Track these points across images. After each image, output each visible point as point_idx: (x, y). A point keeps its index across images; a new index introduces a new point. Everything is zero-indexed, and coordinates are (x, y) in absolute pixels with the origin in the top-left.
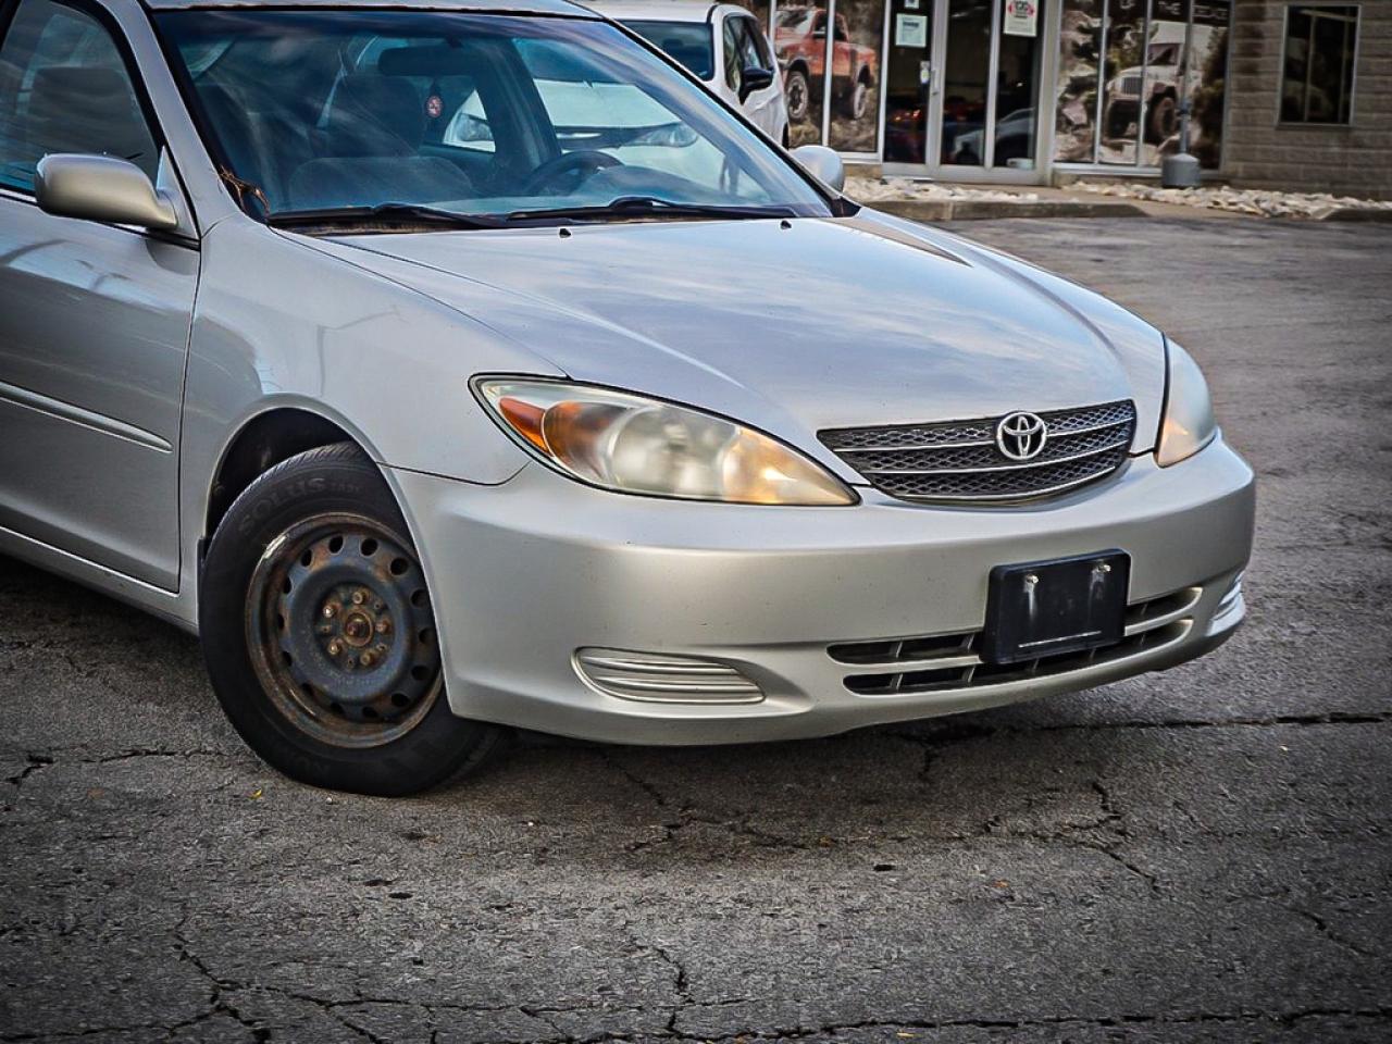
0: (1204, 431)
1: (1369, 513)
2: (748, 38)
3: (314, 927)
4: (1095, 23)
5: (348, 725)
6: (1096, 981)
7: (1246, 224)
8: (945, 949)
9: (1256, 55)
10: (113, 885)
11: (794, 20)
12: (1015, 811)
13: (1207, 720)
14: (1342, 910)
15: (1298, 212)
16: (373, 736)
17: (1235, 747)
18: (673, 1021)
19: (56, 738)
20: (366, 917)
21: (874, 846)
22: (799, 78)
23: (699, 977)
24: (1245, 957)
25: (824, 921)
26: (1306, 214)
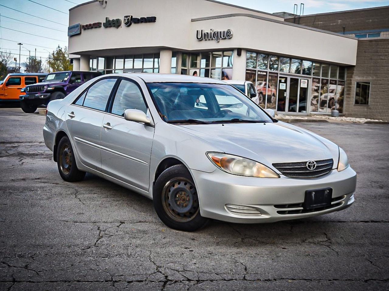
0: (347, 165)
1: (376, 181)
2: (252, 87)
3: (175, 256)
4: (318, 85)
5: (181, 218)
6: (327, 272)
7: (348, 124)
8: (297, 265)
9: (349, 91)
10: (137, 247)
11: (260, 84)
12: (309, 238)
13: (346, 221)
14: (375, 260)
15: (358, 122)
16: (185, 220)
17: (352, 227)
18: (245, 277)
19: (125, 218)
20: (185, 255)
21: (282, 244)
22: (261, 95)
23: (249, 268)
24: (356, 268)
25: (273, 258)
26: (360, 122)
